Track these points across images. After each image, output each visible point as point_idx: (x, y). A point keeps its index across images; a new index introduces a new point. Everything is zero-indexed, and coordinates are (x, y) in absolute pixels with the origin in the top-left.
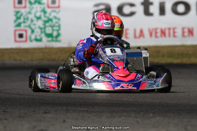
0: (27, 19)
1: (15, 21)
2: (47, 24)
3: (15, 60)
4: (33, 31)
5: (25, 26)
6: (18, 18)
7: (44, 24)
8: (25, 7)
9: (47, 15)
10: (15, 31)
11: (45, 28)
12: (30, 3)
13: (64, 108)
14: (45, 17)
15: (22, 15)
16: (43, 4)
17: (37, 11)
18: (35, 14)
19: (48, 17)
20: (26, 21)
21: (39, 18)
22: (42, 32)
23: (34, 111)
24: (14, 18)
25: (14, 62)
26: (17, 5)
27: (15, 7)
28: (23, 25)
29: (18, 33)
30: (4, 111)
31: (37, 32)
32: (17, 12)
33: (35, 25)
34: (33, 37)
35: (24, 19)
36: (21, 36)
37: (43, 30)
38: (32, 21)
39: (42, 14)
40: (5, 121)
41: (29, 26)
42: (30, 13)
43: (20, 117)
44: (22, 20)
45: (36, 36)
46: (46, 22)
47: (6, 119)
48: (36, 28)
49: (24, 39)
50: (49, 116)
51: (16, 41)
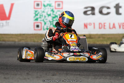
0: (42, 16)
1: (35, 17)
2: (54, 19)
3: (34, 42)
4: (45, 24)
5: (41, 20)
6: (36, 15)
7: (53, 19)
8: (41, 8)
9: (55, 13)
10: (34, 23)
11: (53, 22)
12: (44, 6)
13: (65, 72)
14: (53, 14)
15: (39, 13)
16: (52, 6)
17: (48, 11)
18: (47, 13)
19: (55, 15)
20: (41, 17)
21: (49, 15)
22: (51, 24)
23: (46, 74)
24: (34, 15)
25: (34, 43)
26: (36, 7)
27: (35, 8)
28: (39, 19)
29: (36, 24)
30: (27, 74)
31: (48, 24)
32: (36, 11)
33: (46, 19)
34: (45, 27)
35: (40, 16)
36: (38, 26)
37: (52, 23)
38: (45, 17)
39: (52, 12)
40: (28, 80)
41: (43, 20)
42: (44, 12)
43: (37, 77)
44: (38, 16)
45: (47, 27)
46: (54, 18)
47: (29, 79)
48: (47, 22)
49: (40, 28)
50: (55, 77)
51: (35, 30)
